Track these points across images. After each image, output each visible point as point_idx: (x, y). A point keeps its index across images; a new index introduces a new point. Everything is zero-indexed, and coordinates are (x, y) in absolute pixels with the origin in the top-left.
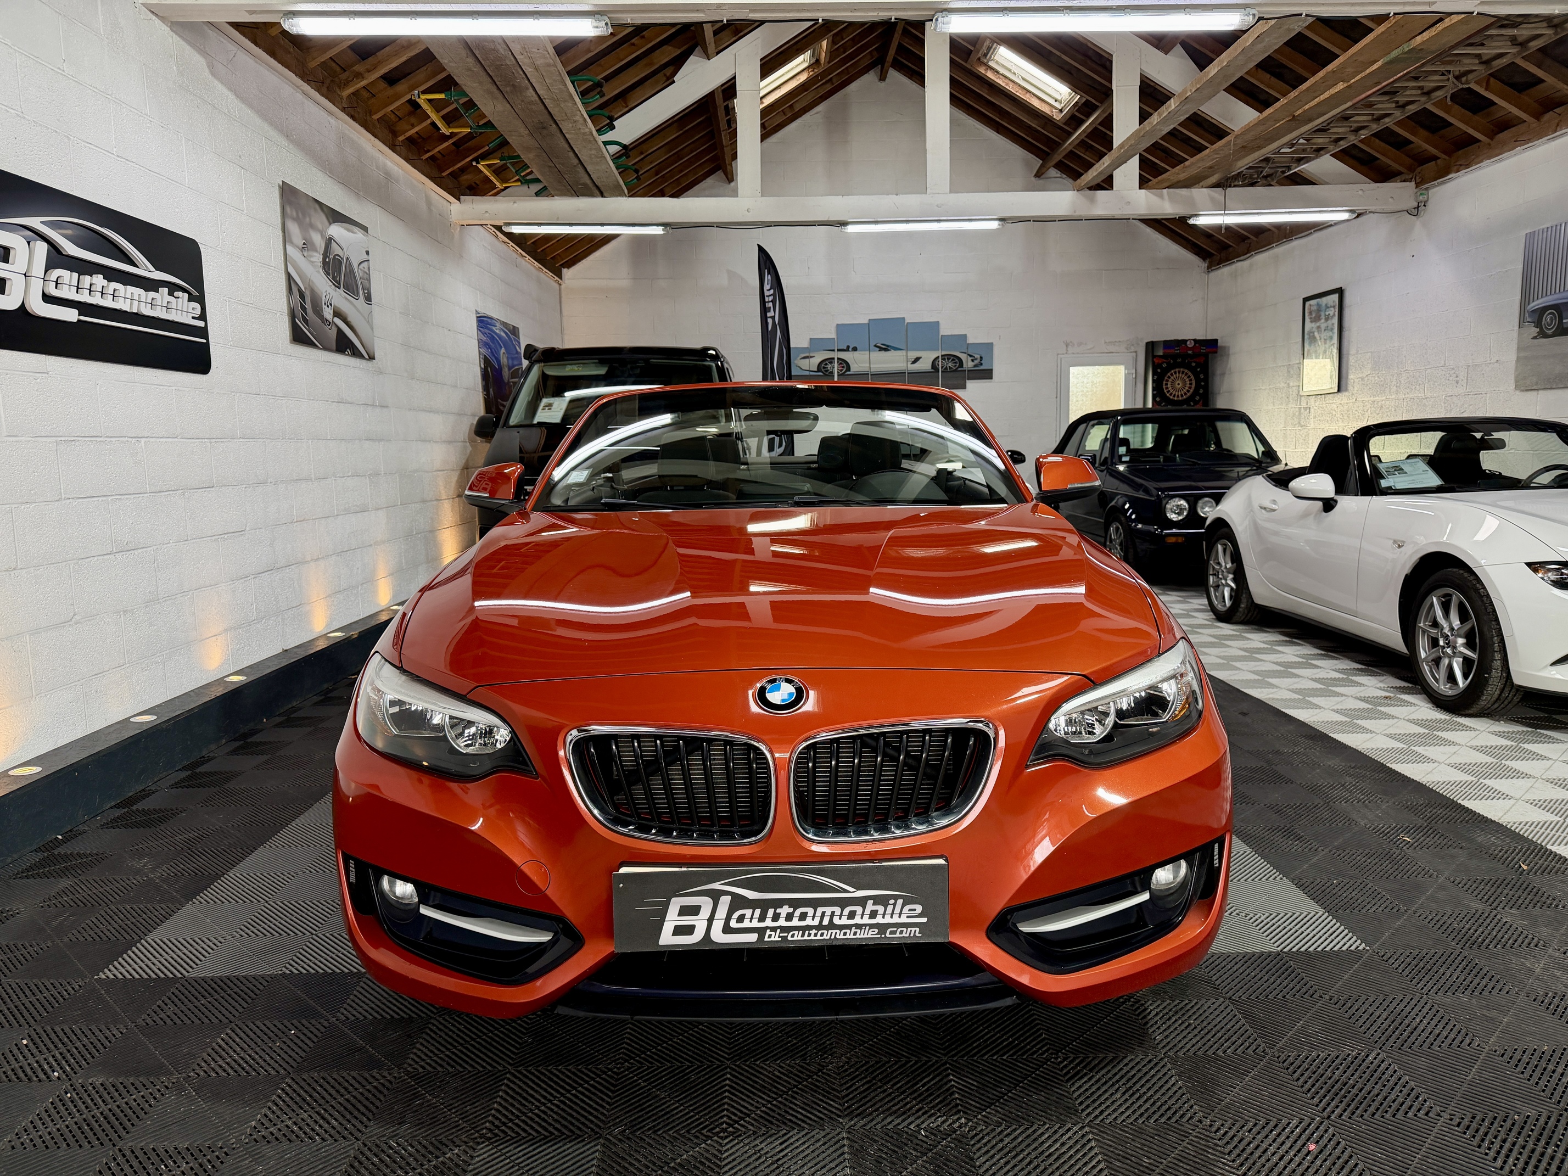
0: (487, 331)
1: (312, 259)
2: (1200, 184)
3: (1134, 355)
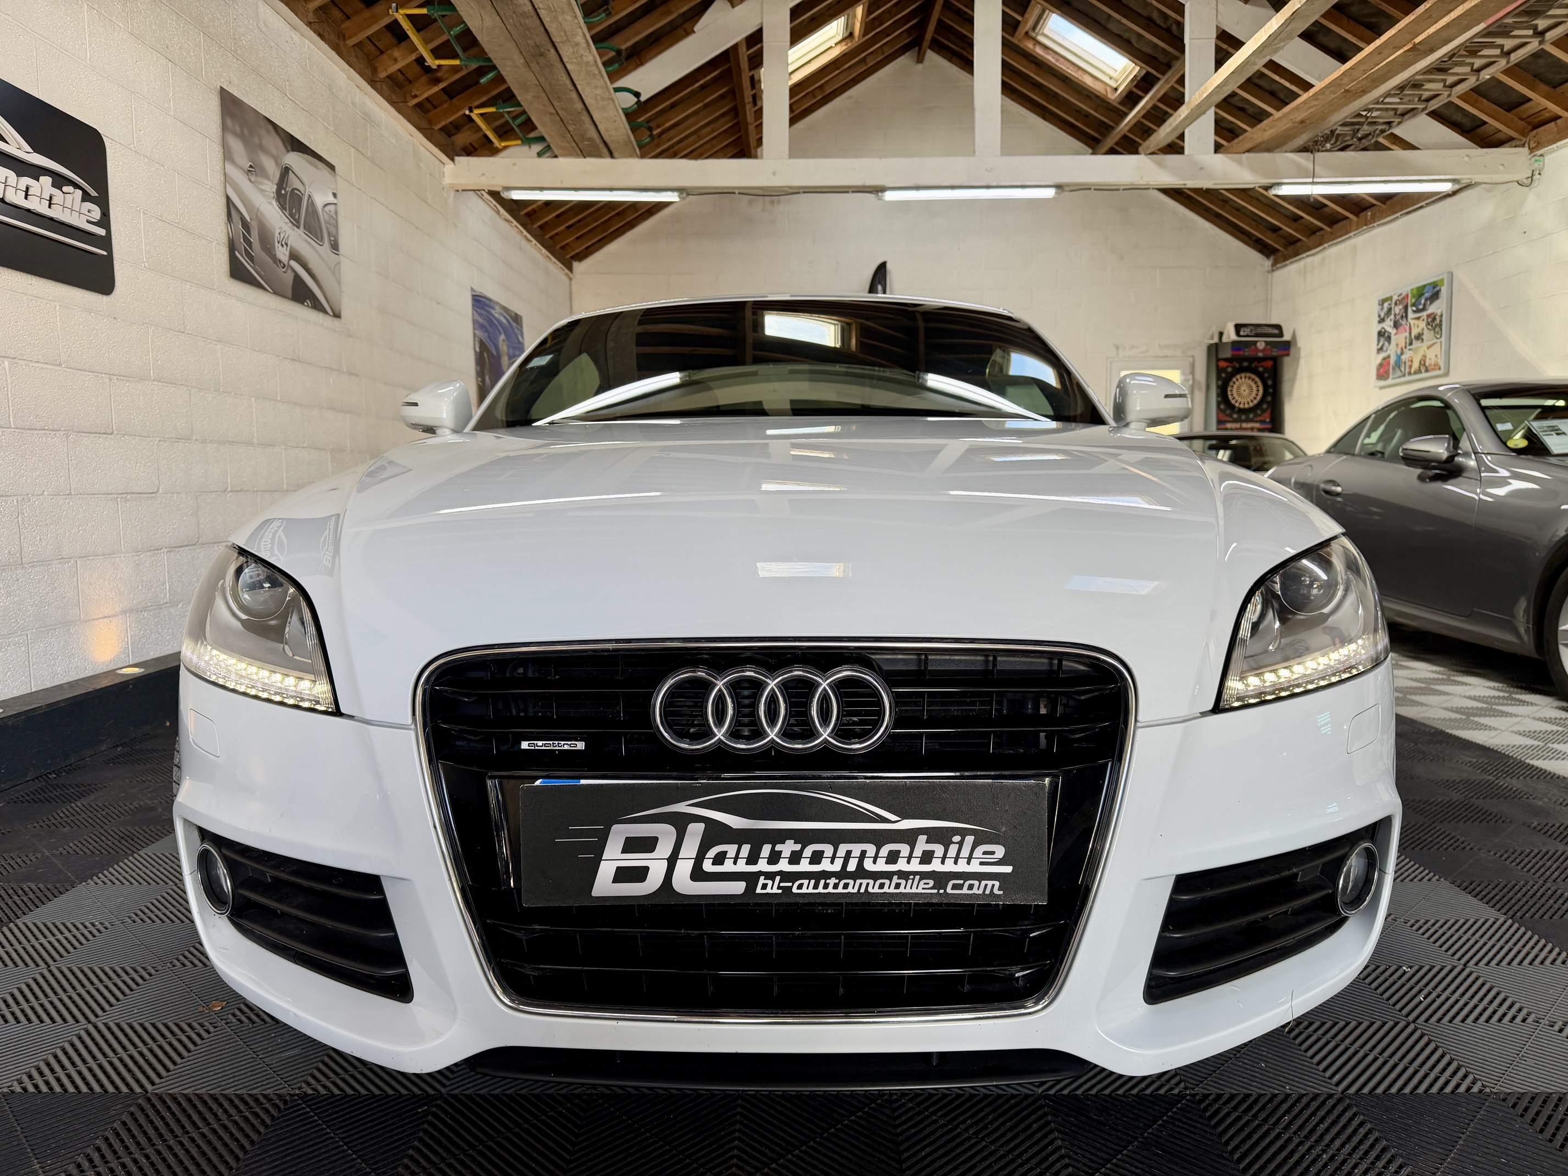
0: (483, 312)
1: (263, 187)
2: (1285, 148)
3: (1191, 359)
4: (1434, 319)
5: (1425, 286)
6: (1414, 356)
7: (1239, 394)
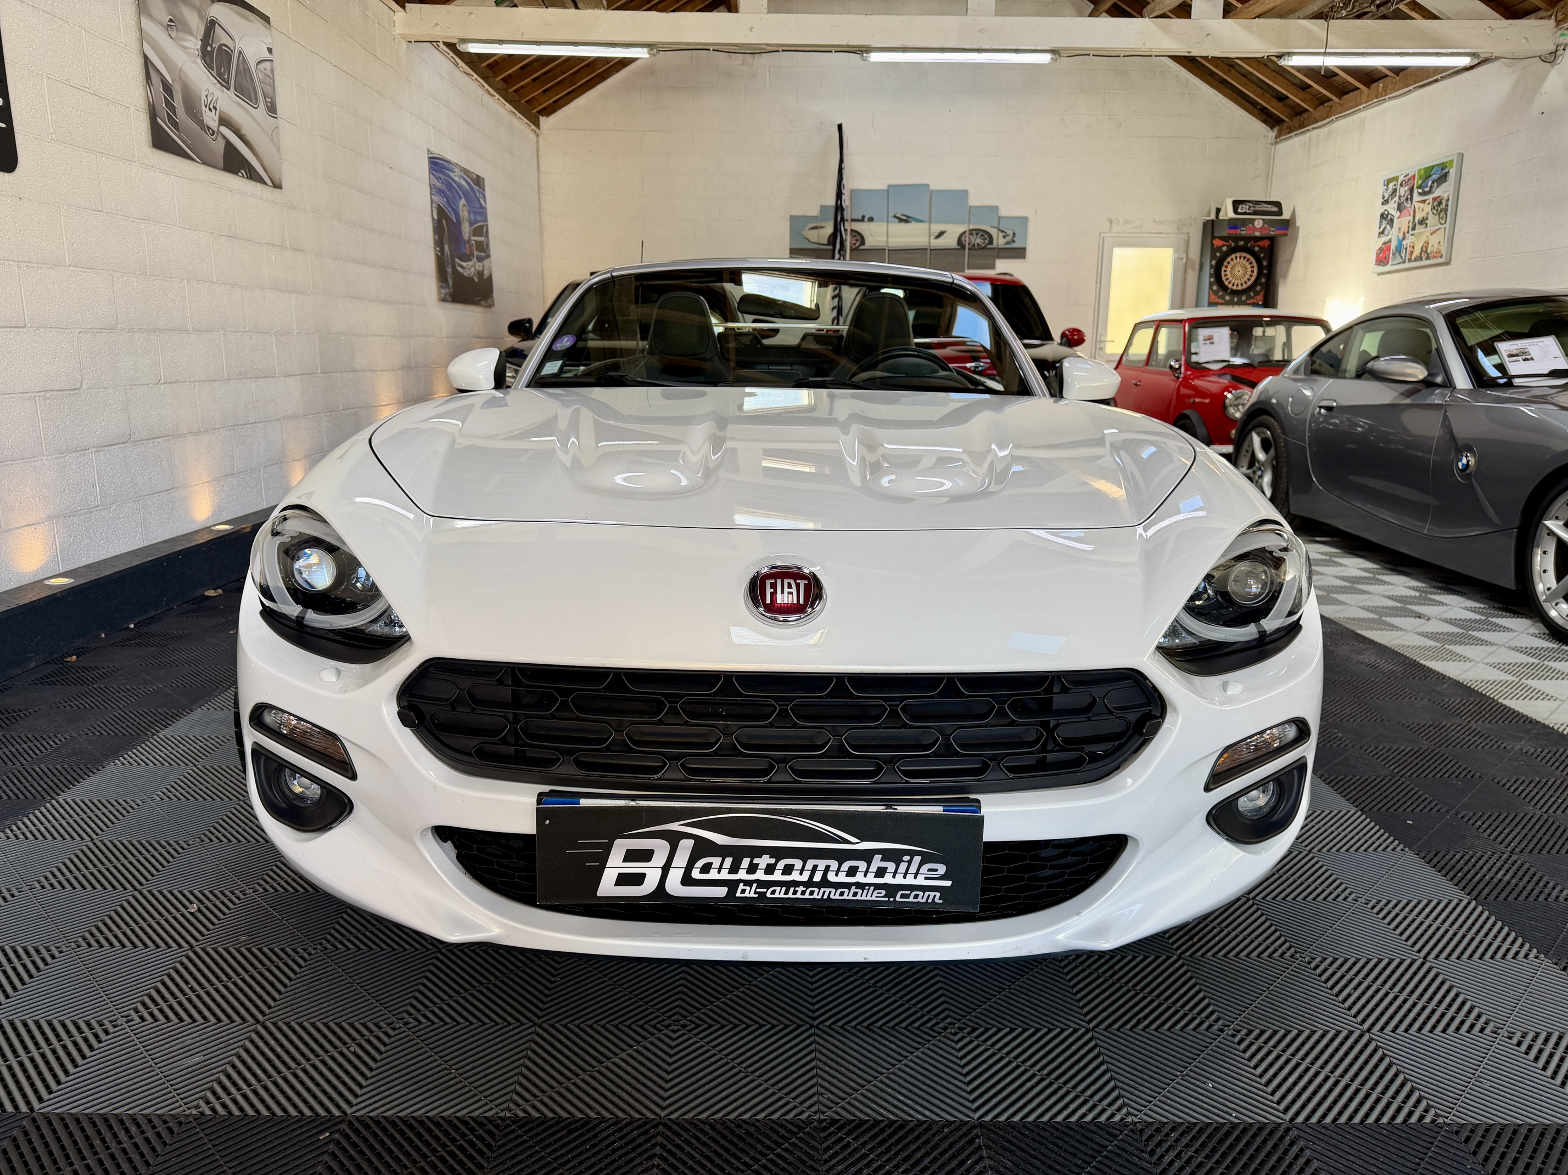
0: (441, 175)
1: (184, 44)
2: (1297, 14)
3: (1186, 236)
4: (1440, 203)
5: (1433, 167)
6: (1416, 242)
7: (1233, 275)
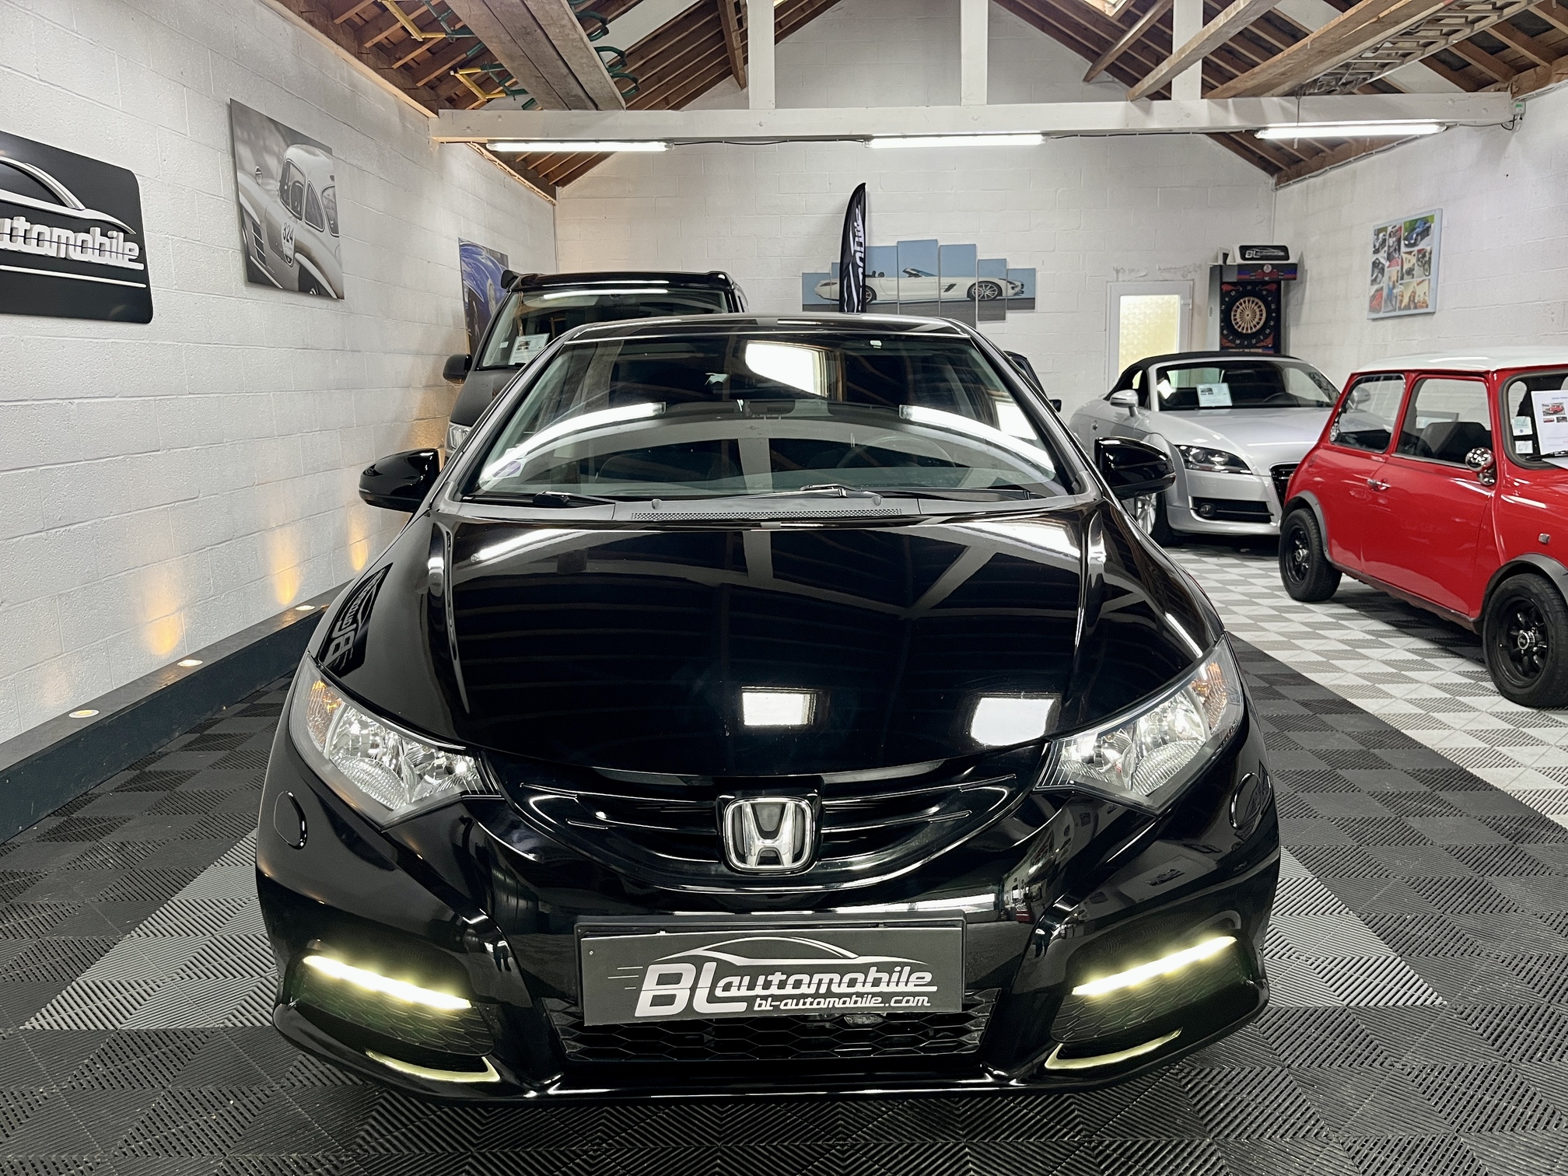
0: (471, 261)
1: (269, 187)
2: (1271, 92)
3: (1192, 282)
4: (1424, 256)
5: (1417, 220)
6: (1404, 292)
